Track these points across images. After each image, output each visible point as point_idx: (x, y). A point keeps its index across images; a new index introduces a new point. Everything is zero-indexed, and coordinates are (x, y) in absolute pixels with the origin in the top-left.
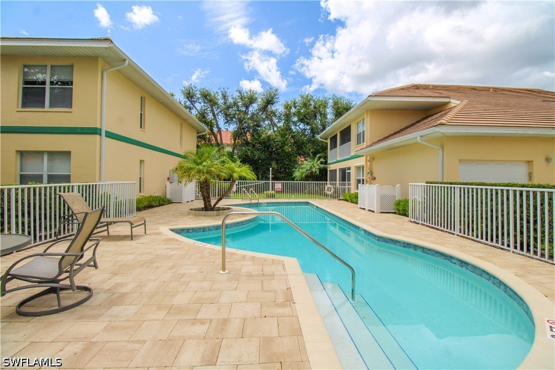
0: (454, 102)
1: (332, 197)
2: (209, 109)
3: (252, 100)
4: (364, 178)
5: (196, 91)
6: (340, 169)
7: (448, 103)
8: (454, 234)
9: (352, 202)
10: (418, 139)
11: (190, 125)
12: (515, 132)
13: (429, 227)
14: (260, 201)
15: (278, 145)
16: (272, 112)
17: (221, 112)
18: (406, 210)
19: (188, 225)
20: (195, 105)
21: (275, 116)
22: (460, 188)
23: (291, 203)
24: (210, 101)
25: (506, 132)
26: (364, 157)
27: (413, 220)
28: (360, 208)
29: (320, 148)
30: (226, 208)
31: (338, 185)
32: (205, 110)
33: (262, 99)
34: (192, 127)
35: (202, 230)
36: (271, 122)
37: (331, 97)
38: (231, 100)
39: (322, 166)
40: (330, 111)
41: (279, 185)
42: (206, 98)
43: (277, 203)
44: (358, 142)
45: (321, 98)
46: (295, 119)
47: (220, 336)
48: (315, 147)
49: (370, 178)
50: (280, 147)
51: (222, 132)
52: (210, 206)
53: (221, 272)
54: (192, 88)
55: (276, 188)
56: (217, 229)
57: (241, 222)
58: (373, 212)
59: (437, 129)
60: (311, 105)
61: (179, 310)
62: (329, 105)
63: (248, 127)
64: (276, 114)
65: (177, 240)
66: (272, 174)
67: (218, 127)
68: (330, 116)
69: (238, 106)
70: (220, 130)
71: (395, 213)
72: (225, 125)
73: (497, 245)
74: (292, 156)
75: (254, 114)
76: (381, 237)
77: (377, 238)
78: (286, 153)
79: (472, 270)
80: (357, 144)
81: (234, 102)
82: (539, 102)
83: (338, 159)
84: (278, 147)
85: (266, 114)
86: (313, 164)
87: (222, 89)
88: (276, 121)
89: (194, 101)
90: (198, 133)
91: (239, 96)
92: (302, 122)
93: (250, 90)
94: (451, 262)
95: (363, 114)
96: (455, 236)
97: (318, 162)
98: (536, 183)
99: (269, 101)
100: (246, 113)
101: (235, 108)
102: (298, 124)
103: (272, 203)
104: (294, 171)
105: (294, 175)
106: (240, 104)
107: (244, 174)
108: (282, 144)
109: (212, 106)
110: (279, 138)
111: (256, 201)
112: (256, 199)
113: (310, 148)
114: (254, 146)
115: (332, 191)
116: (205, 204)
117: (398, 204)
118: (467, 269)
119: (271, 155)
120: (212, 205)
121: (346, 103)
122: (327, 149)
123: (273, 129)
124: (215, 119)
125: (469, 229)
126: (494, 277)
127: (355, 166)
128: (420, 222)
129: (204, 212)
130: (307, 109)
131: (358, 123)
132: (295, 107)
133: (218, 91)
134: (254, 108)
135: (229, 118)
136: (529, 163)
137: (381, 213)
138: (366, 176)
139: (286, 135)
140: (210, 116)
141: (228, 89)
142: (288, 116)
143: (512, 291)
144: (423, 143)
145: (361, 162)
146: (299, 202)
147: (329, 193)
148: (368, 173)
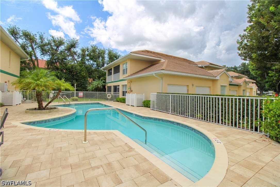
0: (163, 60)
1: (111, 100)
2: (29, 44)
3: (61, 43)
4: (127, 90)
5: (19, 31)
6: (113, 86)
7: (160, 60)
8: (169, 113)
9: (121, 102)
10: (154, 74)
11: (16, 54)
12: (185, 75)
13: (158, 111)
14: (71, 103)
15: (78, 71)
16: (74, 52)
17: (38, 47)
18: (148, 105)
19: (32, 119)
20: (18, 40)
21: (76, 55)
22: (172, 95)
23: (89, 103)
24: (30, 39)
25: (182, 74)
26: (127, 81)
27: (152, 109)
28: (127, 105)
29: (102, 75)
30: (53, 108)
31: (112, 94)
32: (26, 44)
33: (68, 44)
34: (18, 55)
35: (44, 122)
36: (73, 58)
37: (107, 49)
38: (46, 41)
39: (104, 84)
40: (106, 56)
41: (81, 94)
42: (27, 37)
43: (81, 104)
44: (124, 73)
45: (102, 49)
46: (88, 58)
47: (113, 171)
48: (99, 74)
49: (130, 90)
50: (79, 72)
51: (38, 60)
52: (43, 107)
53: (84, 142)
54: (16, 29)
55: (79, 95)
56: (54, 120)
57: (68, 115)
58: (134, 106)
59: (162, 71)
60: (97, 51)
61: (77, 166)
62: (106, 53)
63: (58, 59)
64: (77, 53)
65: (35, 129)
66: (76, 88)
67: (35, 56)
68: (107, 59)
69: (51, 46)
70: (37, 59)
71: (142, 106)
72: (41, 56)
73: (185, 116)
74: (86, 78)
75: (62, 52)
76: (145, 117)
77: (142, 118)
78: (82, 76)
79: (181, 126)
80: (123, 74)
81: (49, 43)
82: (187, 64)
83: (113, 81)
84: (78, 72)
85: (70, 53)
86: (99, 83)
87: (40, 33)
88: (76, 57)
89: (17, 37)
90: (21, 59)
91: (52, 40)
92: (91, 60)
93: (60, 37)
94: (173, 124)
95: (127, 60)
96: (170, 114)
97: (102, 82)
98: (189, 93)
99: (73, 45)
100: (56, 50)
101: (49, 46)
102: (89, 61)
103: (78, 104)
104: (87, 86)
105: (88, 88)
106: (53, 44)
107: (68, 87)
108: (80, 71)
109: (31, 43)
110: (79, 67)
111: (69, 103)
112: (68, 102)
113: (96, 74)
114: (62, 70)
115: (111, 97)
116: (39, 106)
117: (144, 102)
118: (180, 126)
119: (73, 77)
120: (44, 106)
121: (115, 53)
122: (106, 75)
123: (74, 62)
124: (34, 51)
125: (175, 111)
126: (190, 127)
127: (122, 85)
128: (155, 109)
129: (39, 111)
130: (95, 53)
131: (123, 64)
132: (88, 51)
133: (36, 34)
134: (62, 48)
135: (44, 52)
136: (188, 86)
137: (137, 106)
138: (128, 90)
139: (83, 66)
140: (30, 49)
141: (44, 34)
142: (83, 56)
143: (198, 131)
144: (156, 76)
145: (125, 83)
146: (94, 103)
147: (109, 98)
148: (129, 88)
